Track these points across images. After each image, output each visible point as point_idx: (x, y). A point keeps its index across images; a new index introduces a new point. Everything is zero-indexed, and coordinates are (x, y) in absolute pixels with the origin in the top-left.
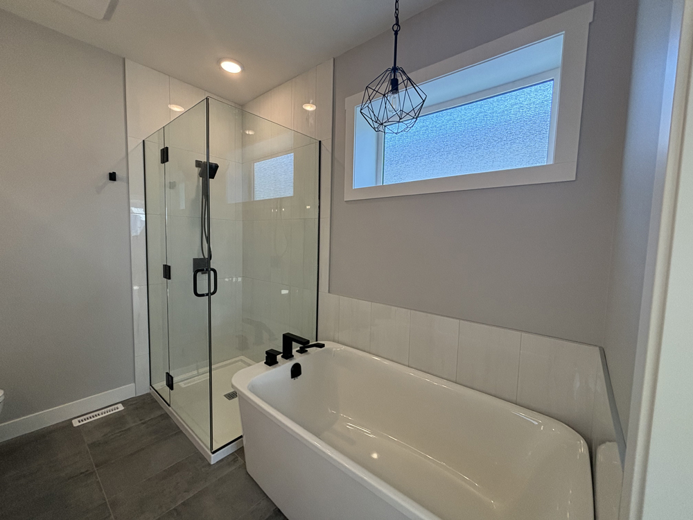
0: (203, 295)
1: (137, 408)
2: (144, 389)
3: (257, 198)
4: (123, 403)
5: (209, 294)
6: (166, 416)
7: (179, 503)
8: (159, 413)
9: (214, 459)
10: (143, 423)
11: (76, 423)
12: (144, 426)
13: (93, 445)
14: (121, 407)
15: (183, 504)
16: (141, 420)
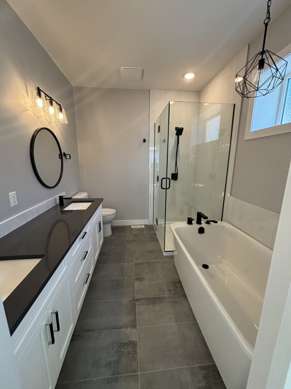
0: (164, 189)
1: (148, 229)
2: (151, 223)
3: (206, 141)
4: (145, 225)
5: (166, 189)
6: (155, 234)
7: (151, 261)
8: (153, 232)
9: (165, 254)
10: (148, 234)
11: (132, 227)
13: (135, 235)
14: (144, 226)
15: (152, 262)
16: (148, 232)
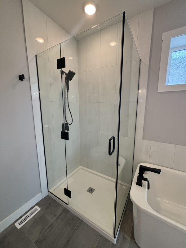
1: (48, 208)
2: (46, 194)
10: (58, 218)
12: (59, 220)
14: (38, 209)
16: (55, 216)
